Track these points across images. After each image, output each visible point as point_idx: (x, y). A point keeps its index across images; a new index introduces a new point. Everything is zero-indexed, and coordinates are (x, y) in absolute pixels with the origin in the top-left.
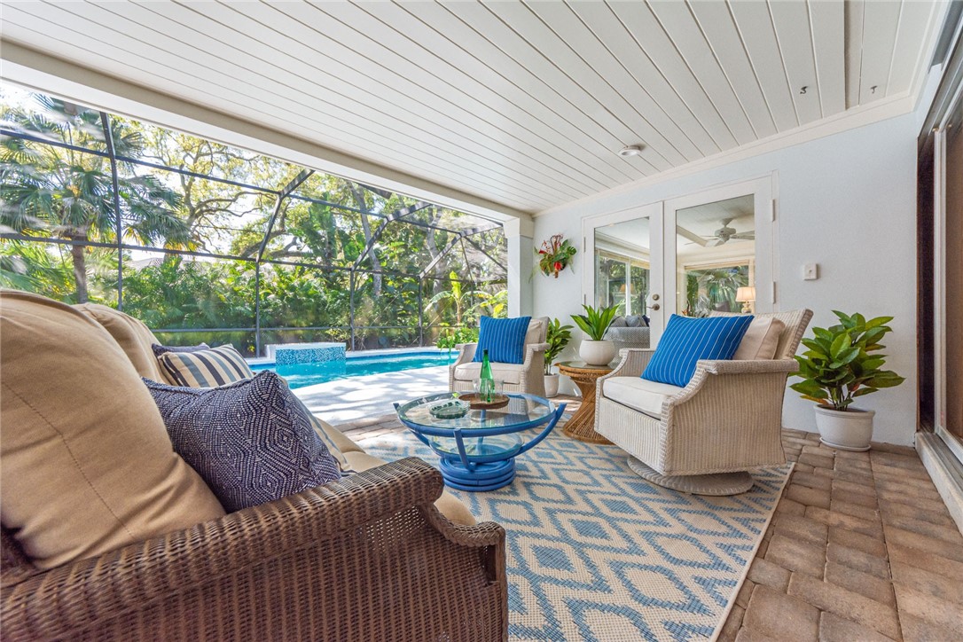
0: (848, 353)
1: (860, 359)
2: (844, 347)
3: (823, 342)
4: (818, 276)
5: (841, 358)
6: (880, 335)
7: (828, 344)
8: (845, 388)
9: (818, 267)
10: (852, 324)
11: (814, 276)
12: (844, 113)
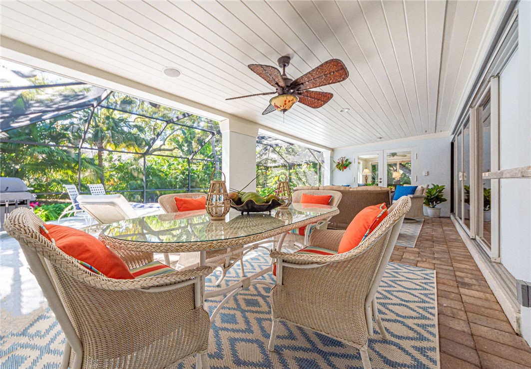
0: (435, 194)
1: (438, 196)
2: (434, 193)
3: (429, 192)
4: (428, 174)
5: (434, 195)
6: (442, 190)
7: (431, 192)
8: (434, 202)
9: (428, 172)
10: (436, 187)
11: (427, 175)
12: (434, 134)
